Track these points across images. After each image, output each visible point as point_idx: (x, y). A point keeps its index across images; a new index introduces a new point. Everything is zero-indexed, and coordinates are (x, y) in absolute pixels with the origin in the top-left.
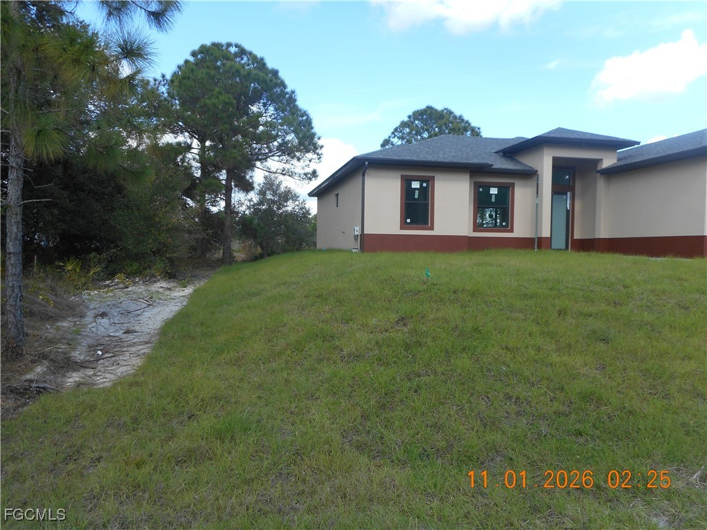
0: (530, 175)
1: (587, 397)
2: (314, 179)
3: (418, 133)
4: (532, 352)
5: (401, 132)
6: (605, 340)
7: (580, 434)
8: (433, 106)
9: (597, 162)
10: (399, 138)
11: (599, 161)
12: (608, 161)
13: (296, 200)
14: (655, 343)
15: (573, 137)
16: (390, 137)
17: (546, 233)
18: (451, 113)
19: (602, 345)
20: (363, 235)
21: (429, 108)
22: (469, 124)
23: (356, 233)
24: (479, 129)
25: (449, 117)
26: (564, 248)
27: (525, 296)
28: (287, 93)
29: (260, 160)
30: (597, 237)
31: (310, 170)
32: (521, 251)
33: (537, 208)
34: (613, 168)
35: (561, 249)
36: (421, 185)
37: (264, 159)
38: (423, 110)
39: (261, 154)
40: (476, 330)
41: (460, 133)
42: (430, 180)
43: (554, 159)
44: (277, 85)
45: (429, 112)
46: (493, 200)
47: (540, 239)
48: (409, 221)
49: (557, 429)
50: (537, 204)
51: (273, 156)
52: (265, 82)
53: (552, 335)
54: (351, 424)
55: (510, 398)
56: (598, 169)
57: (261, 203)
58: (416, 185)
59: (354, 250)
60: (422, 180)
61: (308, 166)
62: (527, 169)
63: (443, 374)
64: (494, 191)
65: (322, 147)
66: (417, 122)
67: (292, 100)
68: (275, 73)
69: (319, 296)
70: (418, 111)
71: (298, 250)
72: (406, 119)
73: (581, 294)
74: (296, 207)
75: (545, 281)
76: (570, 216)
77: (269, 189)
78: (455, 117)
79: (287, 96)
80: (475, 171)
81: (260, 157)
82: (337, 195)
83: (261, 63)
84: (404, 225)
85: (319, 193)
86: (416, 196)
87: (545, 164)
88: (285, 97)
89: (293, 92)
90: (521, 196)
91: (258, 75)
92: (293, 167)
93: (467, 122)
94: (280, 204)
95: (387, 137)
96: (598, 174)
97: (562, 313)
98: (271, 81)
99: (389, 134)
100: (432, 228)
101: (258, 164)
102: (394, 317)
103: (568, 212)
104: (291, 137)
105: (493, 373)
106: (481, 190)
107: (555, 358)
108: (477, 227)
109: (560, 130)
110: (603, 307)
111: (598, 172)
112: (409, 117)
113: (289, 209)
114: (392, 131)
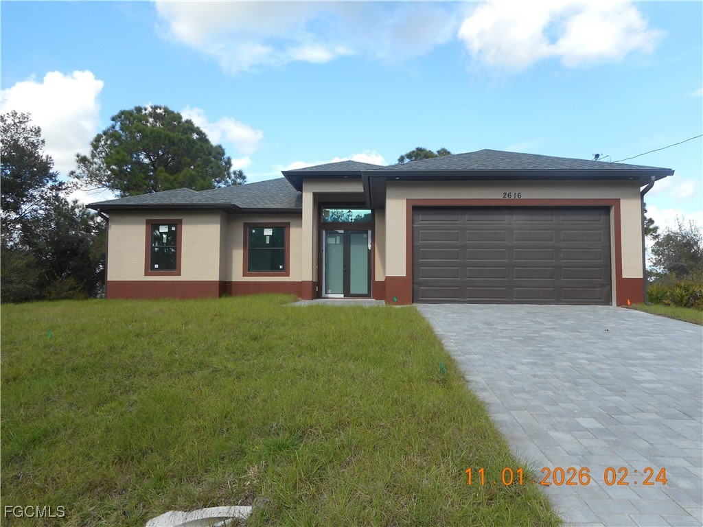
17: (306, 277)
36: (170, 229)
42: (178, 224)
46: (268, 242)
48: (156, 266)
58: (164, 229)
60: (169, 224)
64: (268, 232)
76: (372, 255)
84: (149, 270)
86: (165, 241)
87: (303, 201)
100: (179, 274)
103: (369, 251)
106: (254, 231)
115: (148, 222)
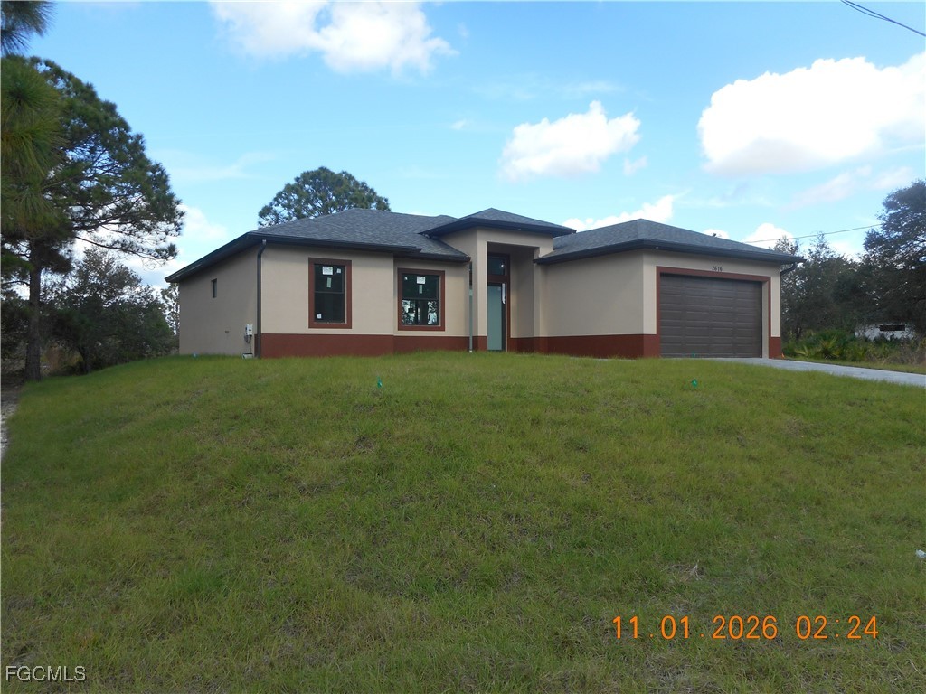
0: (463, 262)
1: (582, 508)
2: (171, 258)
3: (309, 201)
4: (518, 466)
5: (287, 198)
6: (582, 449)
7: (584, 545)
8: (328, 168)
9: (534, 249)
10: (284, 206)
11: (535, 249)
12: (545, 250)
13: (136, 286)
14: (628, 448)
15: (508, 220)
16: (271, 204)
17: (482, 331)
18: (351, 178)
19: (582, 454)
20: (259, 337)
21: (323, 170)
22: (375, 194)
23: (249, 333)
24: (386, 200)
25: (349, 183)
26: (500, 348)
27: (494, 406)
28: (130, 137)
29: (86, 228)
30: (535, 336)
31: (164, 245)
32: (456, 353)
33: (471, 303)
34: (550, 257)
35: (497, 351)
36: (334, 271)
37: (93, 227)
38: (316, 171)
39: (89, 220)
40: (452, 446)
41: (363, 204)
42: (345, 266)
43: (489, 245)
44: (114, 125)
45: (323, 175)
46: (421, 292)
47: (476, 339)
48: (319, 316)
49: (562, 543)
50: (471, 297)
51: (105, 223)
52: (98, 121)
53: (532, 447)
54: (346, 564)
55: (509, 516)
56: (535, 258)
57: (80, 289)
58: (327, 271)
59: (246, 356)
60: (335, 266)
61: (163, 240)
62: (458, 255)
63: (431, 498)
64: (421, 280)
65: (182, 214)
66: (307, 187)
67: (137, 146)
68: (111, 108)
69: (236, 417)
70: (308, 173)
71: (141, 357)
72: (293, 182)
73: (548, 401)
74: (137, 296)
75: (508, 387)
76: (505, 310)
77: (93, 269)
78: (356, 183)
79: (130, 141)
80: (401, 256)
81: (86, 224)
82: (215, 281)
83: (87, 93)
84: (313, 322)
85: (182, 279)
86: (329, 286)
87: (479, 251)
88: (126, 142)
89: (139, 137)
90: (453, 286)
91: (86, 110)
92: (140, 240)
93: (372, 191)
94: (112, 291)
95: (268, 204)
96: (535, 264)
97: (536, 422)
98: (106, 118)
99: (271, 200)
100: (349, 326)
101: (83, 234)
102: (352, 437)
103: (503, 305)
104: (136, 197)
105: (484, 492)
106: (406, 278)
107: (540, 471)
108: (403, 323)
109: (492, 210)
110: (573, 414)
111: (535, 261)
112: (297, 179)
113: (126, 297)
114: (275, 196)
115: (311, 261)
